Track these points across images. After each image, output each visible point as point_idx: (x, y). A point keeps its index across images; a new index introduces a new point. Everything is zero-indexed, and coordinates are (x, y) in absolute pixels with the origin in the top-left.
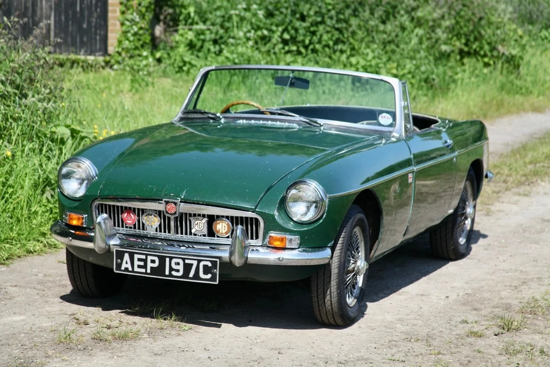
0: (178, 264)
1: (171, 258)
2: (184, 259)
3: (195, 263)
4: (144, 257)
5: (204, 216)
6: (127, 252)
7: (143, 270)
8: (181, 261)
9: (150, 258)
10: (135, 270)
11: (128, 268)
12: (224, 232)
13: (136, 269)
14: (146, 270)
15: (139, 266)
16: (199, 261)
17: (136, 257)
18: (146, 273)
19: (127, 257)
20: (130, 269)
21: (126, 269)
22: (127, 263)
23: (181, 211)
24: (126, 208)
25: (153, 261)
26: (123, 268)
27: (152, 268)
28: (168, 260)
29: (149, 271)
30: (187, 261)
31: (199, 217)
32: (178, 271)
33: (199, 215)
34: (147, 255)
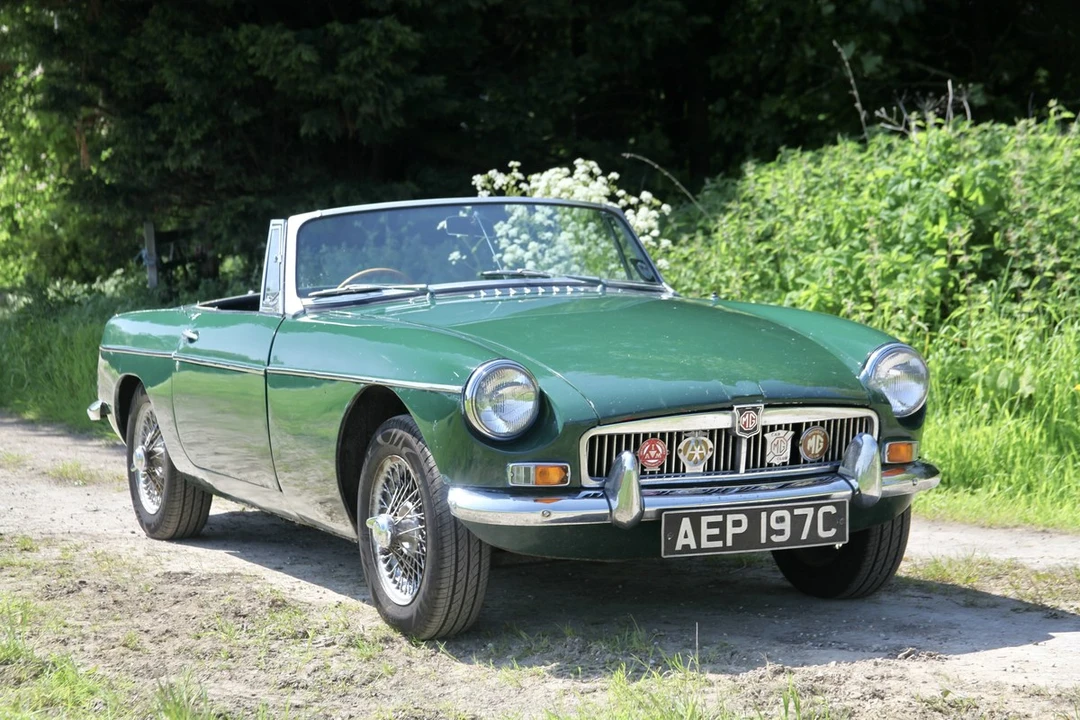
0: (781, 520)
1: (769, 512)
2: (791, 510)
3: (810, 512)
4: (719, 518)
5: (787, 427)
6: (686, 515)
7: (719, 544)
8: (786, 514)
9: (730, 518)
10: (702, 547)
11: (689, 546)
12: (818, 451)
13: (705, 544)
14: (725, 543)
15: (711, 538)
16: (817, 508)
17: (705, 520)
18: (725, 548)
19: (686, 525)
20: (693, 546)
21: (686, 548)
22: (686, 536)
23: (764, 424)
24: (646, 436)
25: (737, 524)
26: (678, 547)
27: (735, 536)
28: (764, 515)
29: (729, 543)
30: (797, 512)
31: (780, 431)
32: (781, 532)
33: (780, 427)
34: (725, 514)
